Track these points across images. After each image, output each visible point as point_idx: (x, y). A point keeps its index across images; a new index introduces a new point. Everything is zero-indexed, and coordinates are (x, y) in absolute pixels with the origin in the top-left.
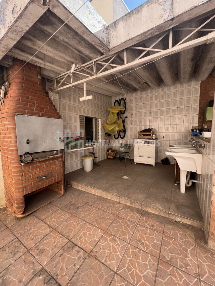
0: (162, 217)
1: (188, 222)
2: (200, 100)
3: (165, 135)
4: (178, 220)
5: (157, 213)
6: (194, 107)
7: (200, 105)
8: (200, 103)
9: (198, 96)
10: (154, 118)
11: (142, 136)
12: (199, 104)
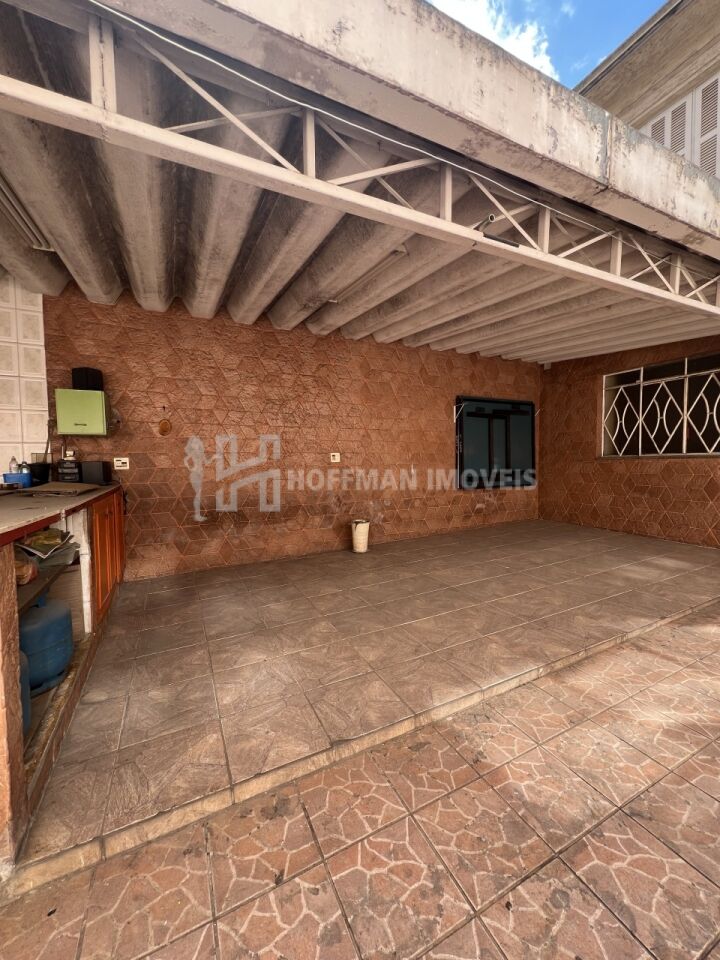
2: (48, 361)
6: (30, 382)
7: (50, 380)
8: (48, 371)
9: (38, 343)
12: (45, 372)
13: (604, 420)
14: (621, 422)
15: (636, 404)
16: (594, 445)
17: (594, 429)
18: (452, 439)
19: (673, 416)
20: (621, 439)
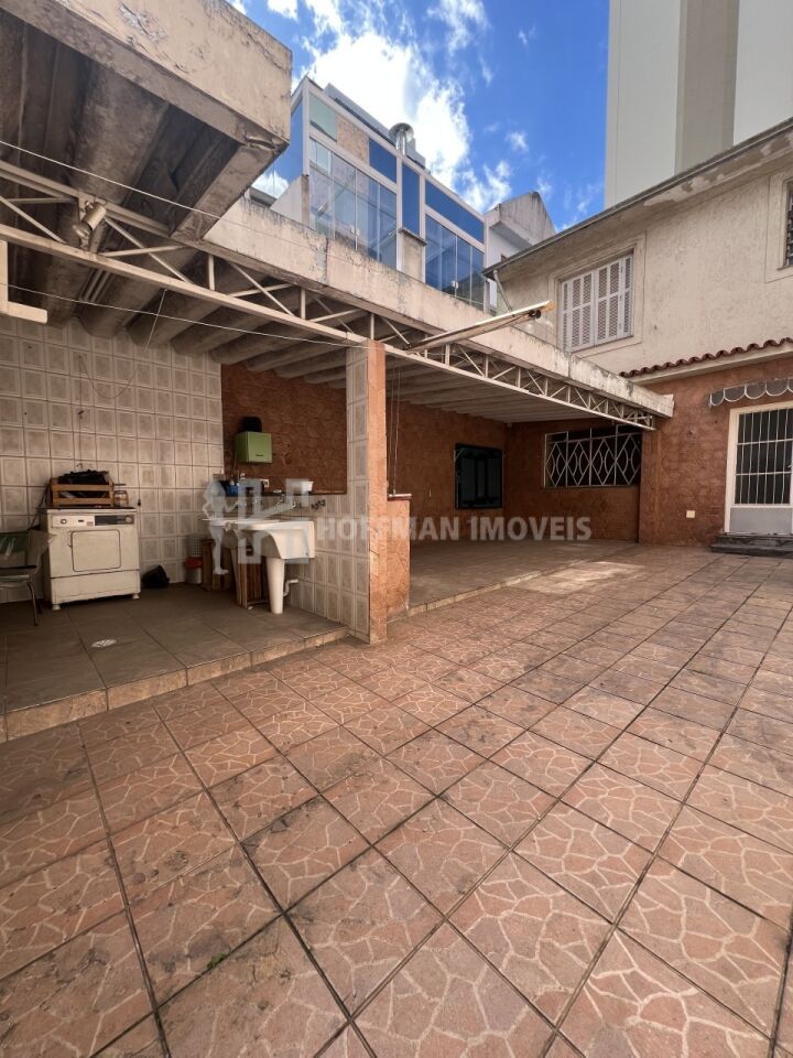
0: (297, 653)
1: (330, 637)
2: (223, 409)
3: (145, 497)
4: (319, 642)
5: (284, 654)
6: (213, 424)
7: (225, 423)
8: (224, 416)
9: (218, 397)
10: (98, 437)
11: (70, 497)
12: (222, 418)
13: (546, 463)
14: (556, 465)
15: (564, 454)
16: (540, 479)
17: (540, 470)
18: (453, 473)
19: (585, 463)
20: (555, 476)
